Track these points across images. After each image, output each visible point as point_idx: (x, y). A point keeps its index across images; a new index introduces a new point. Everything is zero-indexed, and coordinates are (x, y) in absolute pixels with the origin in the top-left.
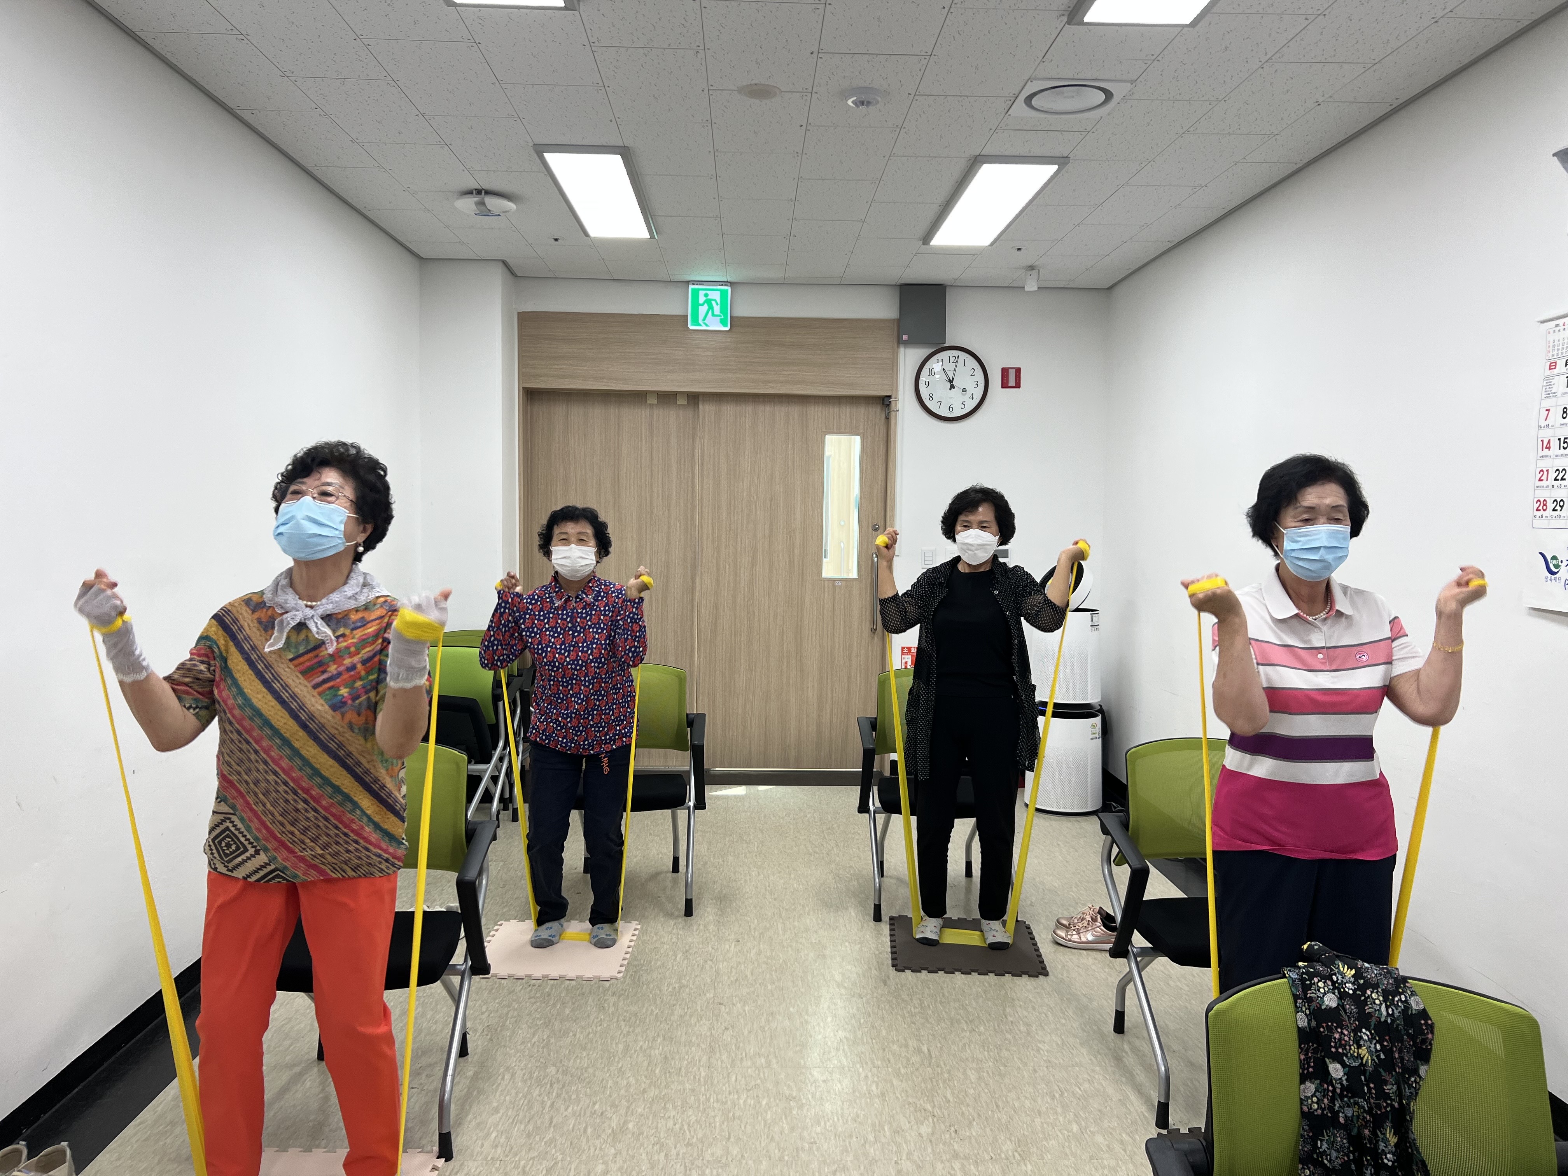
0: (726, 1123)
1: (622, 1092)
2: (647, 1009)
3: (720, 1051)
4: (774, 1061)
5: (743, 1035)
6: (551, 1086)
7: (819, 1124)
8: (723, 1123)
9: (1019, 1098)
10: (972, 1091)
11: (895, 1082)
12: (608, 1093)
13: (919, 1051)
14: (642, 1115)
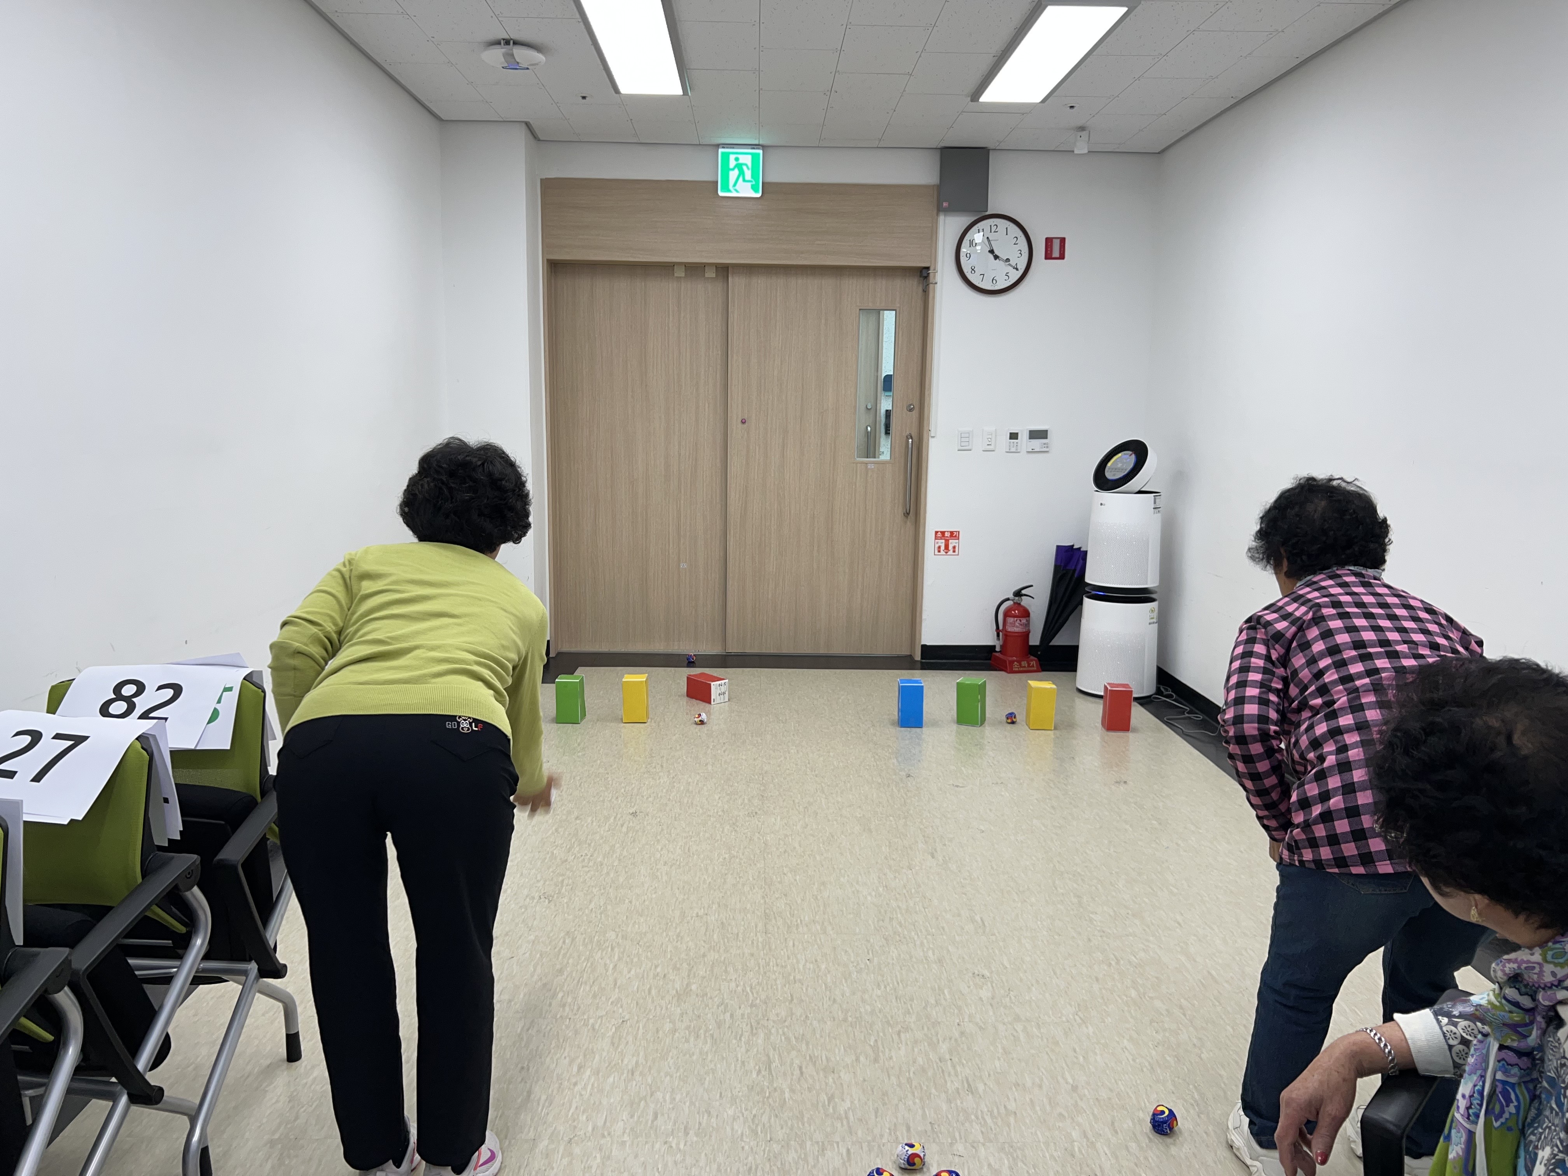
0: (787, 986)
1: (683, 956)
2: (700, 878)
3: (775, 918)
4: (829, 928)
5: (796, 902)
6: (612, 949)
7: (879, 986)
8: (785, 986)
9: (1075, 966)
10: (1028, 959)
11: (950, 948)
12: (669, 957)
13: (973, 920)
14: (704, 977)
